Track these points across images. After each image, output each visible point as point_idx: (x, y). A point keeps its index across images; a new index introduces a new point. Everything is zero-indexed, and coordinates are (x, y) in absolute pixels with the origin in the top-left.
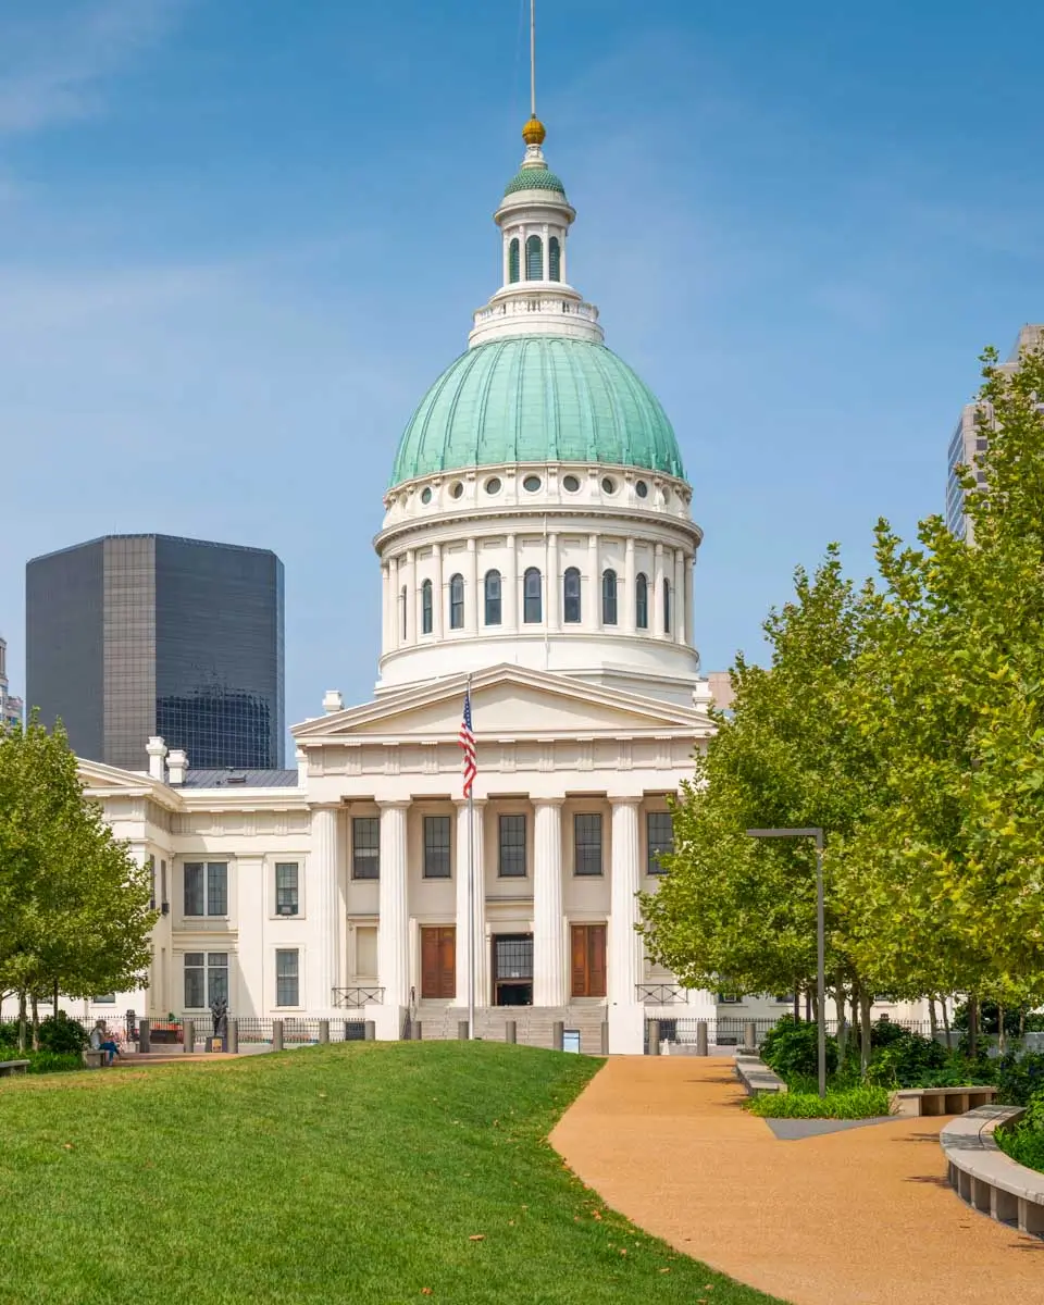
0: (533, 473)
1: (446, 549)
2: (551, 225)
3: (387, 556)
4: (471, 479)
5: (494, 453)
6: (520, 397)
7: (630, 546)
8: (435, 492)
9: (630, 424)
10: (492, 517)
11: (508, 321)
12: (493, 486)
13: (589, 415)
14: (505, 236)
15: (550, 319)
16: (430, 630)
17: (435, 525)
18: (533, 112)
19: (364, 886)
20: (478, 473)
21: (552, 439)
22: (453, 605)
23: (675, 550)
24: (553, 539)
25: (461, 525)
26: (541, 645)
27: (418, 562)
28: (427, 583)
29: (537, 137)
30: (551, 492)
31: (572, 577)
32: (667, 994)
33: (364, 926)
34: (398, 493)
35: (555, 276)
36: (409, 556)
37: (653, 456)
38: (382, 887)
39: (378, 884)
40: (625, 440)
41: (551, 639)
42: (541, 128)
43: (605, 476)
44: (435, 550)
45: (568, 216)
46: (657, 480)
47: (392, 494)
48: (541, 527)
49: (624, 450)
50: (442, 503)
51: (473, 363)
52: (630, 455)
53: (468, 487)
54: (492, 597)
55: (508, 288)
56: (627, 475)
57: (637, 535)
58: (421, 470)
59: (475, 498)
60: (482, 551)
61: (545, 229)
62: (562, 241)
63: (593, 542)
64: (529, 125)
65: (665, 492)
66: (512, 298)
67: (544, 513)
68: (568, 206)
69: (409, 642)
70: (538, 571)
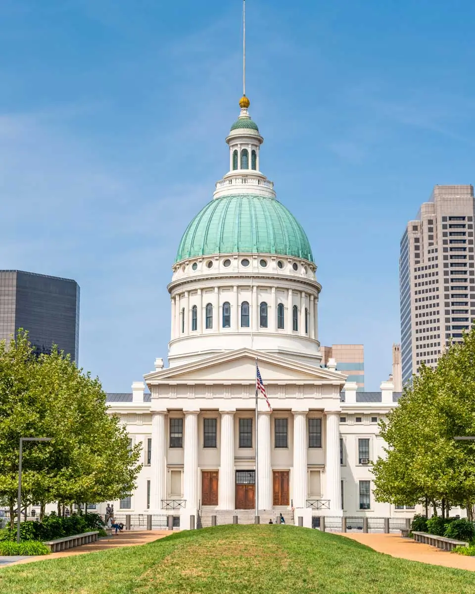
0: (246, 258)
1: (204, 292)
2: (252, 145)
3: (175, 293)
4: (217, 260)
5: (227, 248)
6: (240, 223)
7: (290, 292)
8: (199, 265)
9: (290, 237)
10: (226, 277)
11: (233, 187)
12: (227, 263)
13: (271, 232)
14: (231, 149)
15: (252, 187)
16: (196, 329)
17: (199, 280)
18: (244, 93)
19: (176, 451)
20: (220, 257)
21: (255, 242)
22: (207, 318)
23: (310, 295)
24: (255, 288)
25: (211, 281)
26: (250, 338)
27: (190, 297)
28: (195, 307)
29: (246, 105)
30: (254, 267)
31: (264, 307)
32: (320, 504)
33: (175, 470)
34: (180, 265)
35: (254, 167)
36: (186, 294)
37: (300, 252)
38: (185, 451)
39: (183, 450)
40: (288, 244)
41: (255, 335)
42: (248, 101)
43: (279, 260)
44: (199, 291)
45: (260, 141)
46: (302, 263)
47: (177, 265)
48: (249, 282)
49: (288, 249)
50: (202, 270)
51: (216, 206)
52: (290, 251)
53: (215, 263)
54: (226, 315)
55: (232, 172)
56: (289, 260)
57: (294, 288)
58: (192, 254)
59: (218, 268)
60: (221, 293)
61: (250, 146)
62: (257, 152)
63: (273, 290)
64: (242, 99)
65: (306, 268)
66: (235, 177)
67: (251, 277)
68: (259, 136)
69: (186, 334)
70: (248, 303)
